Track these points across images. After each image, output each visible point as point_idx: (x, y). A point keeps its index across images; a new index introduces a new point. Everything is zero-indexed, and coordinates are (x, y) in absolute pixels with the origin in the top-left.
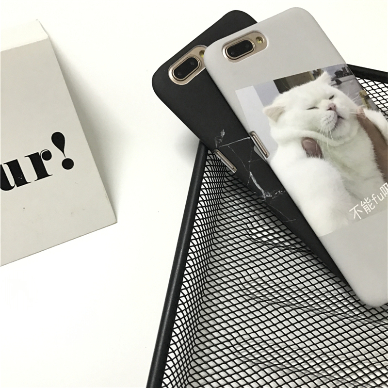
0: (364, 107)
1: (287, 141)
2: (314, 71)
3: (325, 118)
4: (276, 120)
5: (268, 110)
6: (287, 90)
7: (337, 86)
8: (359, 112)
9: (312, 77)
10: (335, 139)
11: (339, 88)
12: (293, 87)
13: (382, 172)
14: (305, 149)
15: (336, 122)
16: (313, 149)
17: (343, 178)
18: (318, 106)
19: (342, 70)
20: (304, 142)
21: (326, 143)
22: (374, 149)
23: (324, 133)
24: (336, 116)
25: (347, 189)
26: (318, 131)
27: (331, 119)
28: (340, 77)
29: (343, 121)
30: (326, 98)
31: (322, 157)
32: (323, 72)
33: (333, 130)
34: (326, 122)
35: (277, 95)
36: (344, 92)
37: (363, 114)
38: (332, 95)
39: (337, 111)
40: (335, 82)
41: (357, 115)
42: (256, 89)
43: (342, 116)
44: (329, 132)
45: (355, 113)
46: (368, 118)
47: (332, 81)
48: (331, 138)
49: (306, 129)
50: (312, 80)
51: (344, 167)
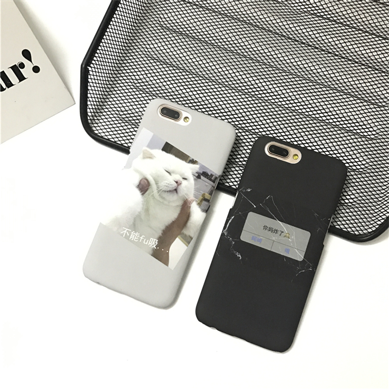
0: (196, 201)
1: (137, 171)
3: (168, 182)
4: (144, 158)
5: (146, 150)
6: (167, 152)
8: (189, 199)
9: (188, 161)
10: (160, 195)
12: (171, 154)
13: (162, 234)
14: (140, 183)
15: (171, 189)
16: (144, 187)
17: (140, 213)
18: (172, 174)
19: (210, 174)
20: (143, 180)
21: (153, 192)
22: (173, 222)
23: (158, 187)
24: (175, 188)
25: (135, 219)
26: (157, 184)
27: (170, 186)
28: (203, 176)
29: (175, 193)
30: (181, 176)
31: (143, 194)
32: (198, 164)
33: (165, 191)
34: (167, 185)
35: (159, 149)
36: (195, 184)
37: (190, 203)
38: (187, 178)
39: (179, 187)
40: (197, 175)
41: (187, 199)
42: (153, 136)
43: (178, 191)
44: (161, 190)
45: (187, 198)
46: (191, 208)
48: (158, 193)
49: (152, 176)
50: (186, 161)
51: (147, 210)
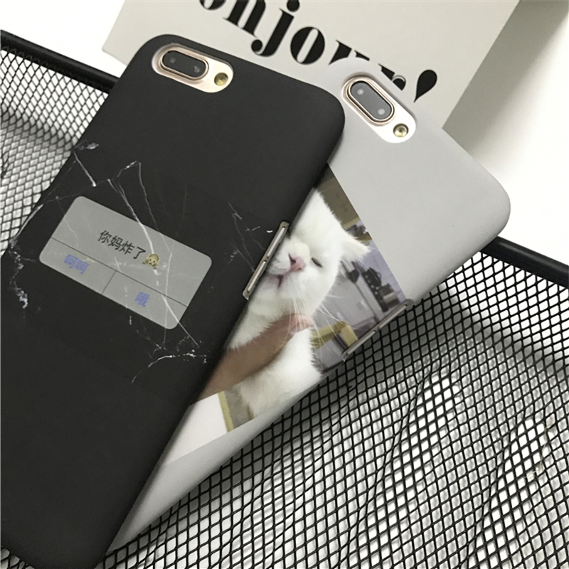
2: (362, 228)
7: (343, 272)
9: (350, 225)
11: (340, 277)
19: (384, 284)
24: (281, 273)
28: (366, 280)
29: (275, 286)
30: (312, 251)
32: (368, 244)
38: (322, 264)
40: (351, 268)
47: (353, 263)
50: (343, 224)
